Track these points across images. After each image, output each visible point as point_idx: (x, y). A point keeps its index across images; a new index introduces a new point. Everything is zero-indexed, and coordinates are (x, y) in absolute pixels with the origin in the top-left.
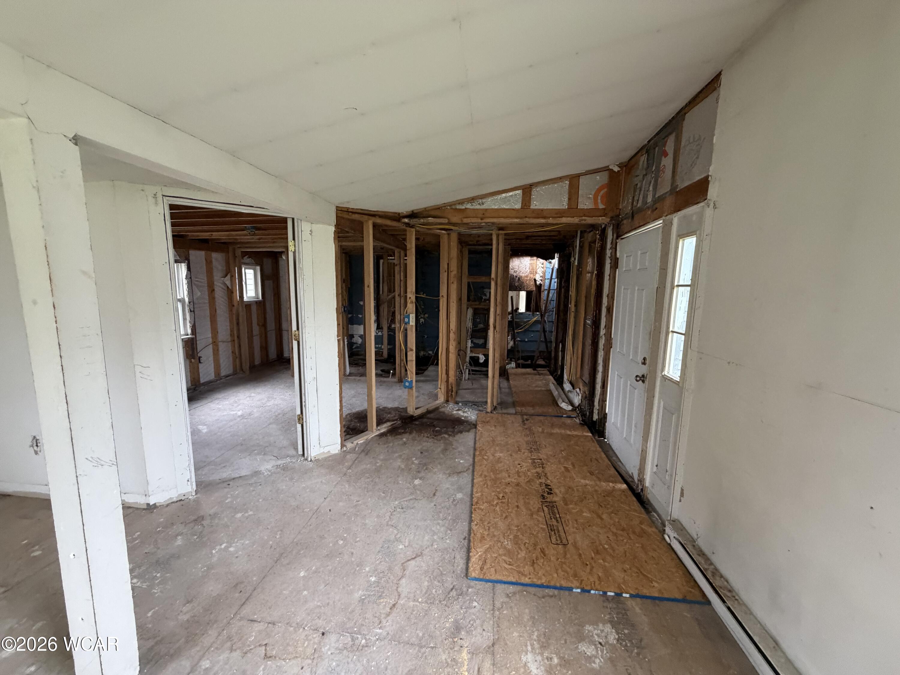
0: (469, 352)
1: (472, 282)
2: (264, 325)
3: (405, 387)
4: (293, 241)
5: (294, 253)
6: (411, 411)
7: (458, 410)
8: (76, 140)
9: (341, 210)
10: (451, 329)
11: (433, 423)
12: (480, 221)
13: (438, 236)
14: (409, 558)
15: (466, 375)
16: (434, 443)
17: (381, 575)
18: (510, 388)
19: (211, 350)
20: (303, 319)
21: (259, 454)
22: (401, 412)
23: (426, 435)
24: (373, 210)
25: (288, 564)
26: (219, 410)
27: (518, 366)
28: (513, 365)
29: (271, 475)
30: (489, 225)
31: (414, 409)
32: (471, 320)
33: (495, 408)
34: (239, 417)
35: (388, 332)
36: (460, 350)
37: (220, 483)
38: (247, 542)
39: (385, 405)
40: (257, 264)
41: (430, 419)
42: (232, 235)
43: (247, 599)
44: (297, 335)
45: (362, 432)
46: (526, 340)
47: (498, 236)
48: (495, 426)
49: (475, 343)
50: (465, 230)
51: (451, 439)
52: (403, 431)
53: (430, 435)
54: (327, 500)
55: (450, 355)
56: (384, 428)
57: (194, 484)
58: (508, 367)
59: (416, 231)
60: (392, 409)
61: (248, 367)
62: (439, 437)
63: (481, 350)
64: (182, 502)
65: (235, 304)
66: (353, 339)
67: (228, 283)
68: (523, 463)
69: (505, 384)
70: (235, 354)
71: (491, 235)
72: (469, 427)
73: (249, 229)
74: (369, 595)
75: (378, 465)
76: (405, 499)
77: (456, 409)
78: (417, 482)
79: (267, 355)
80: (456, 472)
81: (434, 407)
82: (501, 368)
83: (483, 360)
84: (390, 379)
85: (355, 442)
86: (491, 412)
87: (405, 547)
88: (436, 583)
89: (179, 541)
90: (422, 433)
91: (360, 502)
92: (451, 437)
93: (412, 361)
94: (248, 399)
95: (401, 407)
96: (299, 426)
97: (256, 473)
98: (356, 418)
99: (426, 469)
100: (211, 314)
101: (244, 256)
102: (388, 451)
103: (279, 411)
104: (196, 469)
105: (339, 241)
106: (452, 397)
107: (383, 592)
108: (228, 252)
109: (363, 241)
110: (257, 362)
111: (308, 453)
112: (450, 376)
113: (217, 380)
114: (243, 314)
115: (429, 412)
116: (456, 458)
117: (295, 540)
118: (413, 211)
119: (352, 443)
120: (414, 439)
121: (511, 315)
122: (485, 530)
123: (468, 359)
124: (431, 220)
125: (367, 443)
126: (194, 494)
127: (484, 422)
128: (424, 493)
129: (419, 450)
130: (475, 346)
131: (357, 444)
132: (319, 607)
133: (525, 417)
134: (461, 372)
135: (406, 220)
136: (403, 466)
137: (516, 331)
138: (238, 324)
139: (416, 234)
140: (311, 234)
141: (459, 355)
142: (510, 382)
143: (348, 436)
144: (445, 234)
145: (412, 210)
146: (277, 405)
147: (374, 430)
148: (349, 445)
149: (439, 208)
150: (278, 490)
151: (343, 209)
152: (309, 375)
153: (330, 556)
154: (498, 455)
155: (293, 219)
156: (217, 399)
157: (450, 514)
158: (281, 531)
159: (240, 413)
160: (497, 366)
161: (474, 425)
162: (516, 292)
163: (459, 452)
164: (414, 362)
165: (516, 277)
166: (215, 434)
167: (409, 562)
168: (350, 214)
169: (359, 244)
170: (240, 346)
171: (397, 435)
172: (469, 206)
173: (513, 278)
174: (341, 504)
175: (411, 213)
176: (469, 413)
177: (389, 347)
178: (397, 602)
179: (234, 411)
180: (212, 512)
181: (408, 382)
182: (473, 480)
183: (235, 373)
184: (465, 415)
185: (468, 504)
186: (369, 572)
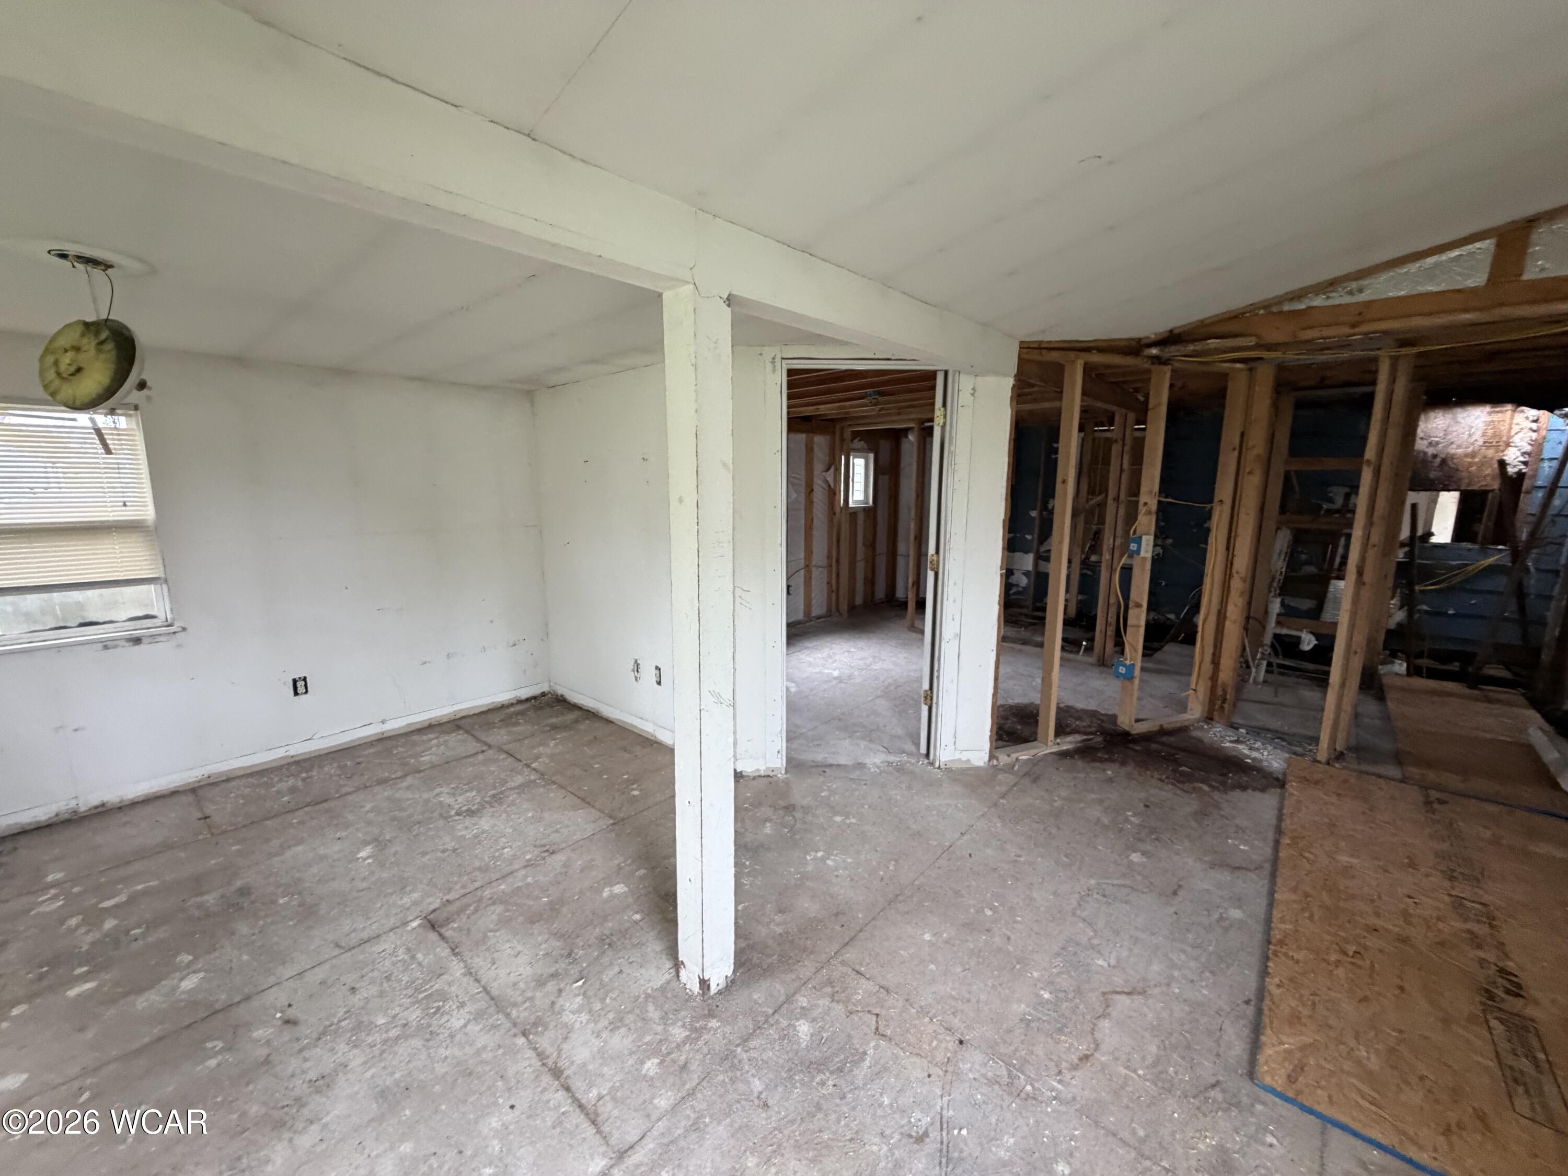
0: (1273, 625)
1: (1296, 472)
2: (872, 545)
3: (1118, 676)
4: (942, 409)
5: (943, 427)
6: (1125, 722)
7: (1237, 741)
8: (730, 300)
9: (1028, 348)
10: (1234, 571)
11: (1174, 755)
12: (1348, 330)
13: (1224, 377)
14: (1119, 989)
15: (1259, 672)
16: (1175, 794)
17: (1062, 995)
18: (1386, 717)
19: (802, 579)
20: (948, 536)
21: (863, 738)
22: (1103, 721)
23: (1156, 775)
24: (1086, 339)
25: (907, 913)
26: (810, 664)
27: (1414, 671)
28: (1400, 667)
29: (880, 774)
30: (1371, 339)
31: (1133, 720)
32: (1283, 557)
33: (1340, 757)
34: (835, 678)
35: (1081, 569)
36: (1248, 618)
37: (813, 767)
38: (849, 860)
39: (1070, 703)
40: (870, 450)
41: (1169, 746)
42: (844, 408)
43: (852, 939)
44: (935, 562)
45: (1026, 740)
46: (1450, 612)
47: (1395, 360)
48: (1339, 795)
49: (1288, 606)
50: (1298, 357)
51: (1216, 795)
52: (1106, 756)
53: (1167, 778)
54: (965, 838)
55: (1228, 623)
56: (1068, 743)
57: (784, 758)
58: (1382, 669)
59: (1173, 371)
60: (1085, 711)
61: (846, 608)
62: (1187, 786)
63: (1305, 621)
64: (770, 779)
65: (838, 510)
66: (1013, 577)
67: (830, 480)
68: (1425, 899)
69: (1371, 707)
70: (831, 586)
71: (1375, 360)
72: (1264, 781)
73: (870, 395)
74: (1039, 1019)
75: (1056, 804)
76: (1109, 881)
77: (1232, 739)
78: (1135, 857)
79: (873, 593)
80: (1228, 866)
81: (1178, 725)
82: (1364, 669)
83: (1311, 646)
84: (1081, 656)
85: (1014, 756)
86: (1328, 763)
87: (1109, 966)
88: (1175, 1056)
89: (768, 829)
90: (1147, 769)
91: (1022, 859)
92: (1216, 792)
93: (1138, 626)
94: (846, 654)
95: (1103, 712)
96: (925, 709)
97: (861, 766)
98: (1014, 715)
99: (1157, 839)
100: (806, 525)
101: (855, 438)
102: (1075, 785)
103: (890, 680)
104: (789, 740)
105: (1018, 403)
106: (1223, 712)
107: (1065, 1026)
108: (834, 433)
109: (1060, 399)
110: (859, 600)
111: (935, 755)
112: (1221, 667)
113: (807, 622)
114: (845, 527)
115: (1163, 732)
116: (1228, 837)
117: (916, 883)
118: (1171, 331)
119: (1009, 756)
120: (1129, 777)
121: (1407, 549)
122: (1304, 1005)
123: (1268, 639)
124: (1213, 343)
125: (1035, 762)
126: (783, 772)
127: (1307, 780)
128: (1151, 883)
129: (1141, 799)
130: (1288, 613)
131: (1017, 759)
132: (953, 997)
133: (1434, 794)
134: (1245, 666)
135: (1154, 351)
136: (1106, 821)
137: (1417, 588)
138: (838, 541)
139: (1171, 376)
140: (973, 395)
141: (1246, 629)
142: (1391, 704)
143: (1000, 743)
144: (1240, 370)
145: (1169, 329)
146: (887, 671)
147: (1050, 743)
148: (1004, 759)
149: (1236, 317)
150: (890, 799)
151: (1032, 346)
152: (948, 629)
153: (970, 926)
154: (1344, 859)
155: (946, 373)
156: (807, 648)
157: (1211, 941)
158: (896, 861)
159: (836, 673)
160: (1357, 664)
161: (1277, 779)
162: (1428, 493)
163: (1237, 826)
164: (1142, 631)
165: (1435, 456)
166: (806, 697)
167: (1118, 997)
168: (1044, 351)
169: (1056, 404)
170: (838, 575)
171: (1094, 760)
172: (1319, 301)
173: (1424, 461)
174: (989, 851)
175: (1167, 335)
176: (1266, 753)
177: (1080, 598)
178: (1092, 1055)
179: (828, 668)
180: (805, 802)
181: (1125, 666)
182: (1272, 893)
183: (829, 614)
184: (1255, 754)
185: (1259, 937)
186: (1038, 980)
